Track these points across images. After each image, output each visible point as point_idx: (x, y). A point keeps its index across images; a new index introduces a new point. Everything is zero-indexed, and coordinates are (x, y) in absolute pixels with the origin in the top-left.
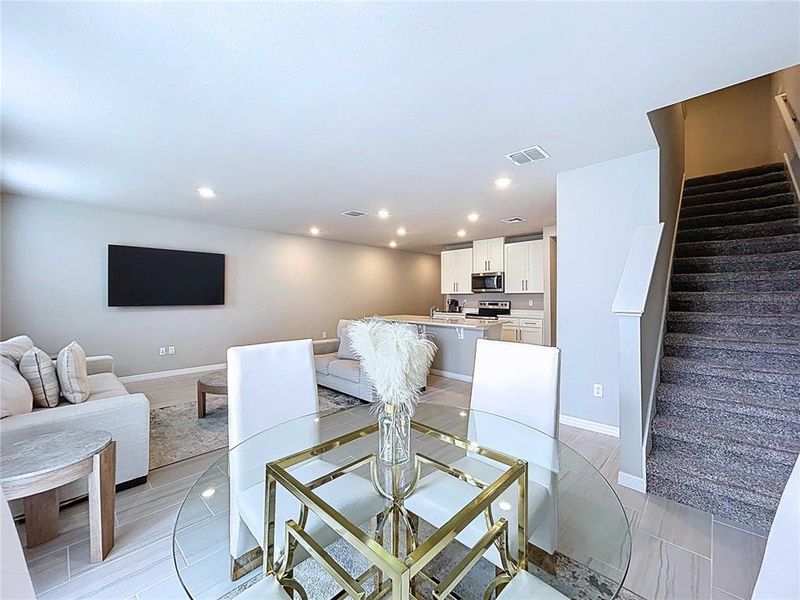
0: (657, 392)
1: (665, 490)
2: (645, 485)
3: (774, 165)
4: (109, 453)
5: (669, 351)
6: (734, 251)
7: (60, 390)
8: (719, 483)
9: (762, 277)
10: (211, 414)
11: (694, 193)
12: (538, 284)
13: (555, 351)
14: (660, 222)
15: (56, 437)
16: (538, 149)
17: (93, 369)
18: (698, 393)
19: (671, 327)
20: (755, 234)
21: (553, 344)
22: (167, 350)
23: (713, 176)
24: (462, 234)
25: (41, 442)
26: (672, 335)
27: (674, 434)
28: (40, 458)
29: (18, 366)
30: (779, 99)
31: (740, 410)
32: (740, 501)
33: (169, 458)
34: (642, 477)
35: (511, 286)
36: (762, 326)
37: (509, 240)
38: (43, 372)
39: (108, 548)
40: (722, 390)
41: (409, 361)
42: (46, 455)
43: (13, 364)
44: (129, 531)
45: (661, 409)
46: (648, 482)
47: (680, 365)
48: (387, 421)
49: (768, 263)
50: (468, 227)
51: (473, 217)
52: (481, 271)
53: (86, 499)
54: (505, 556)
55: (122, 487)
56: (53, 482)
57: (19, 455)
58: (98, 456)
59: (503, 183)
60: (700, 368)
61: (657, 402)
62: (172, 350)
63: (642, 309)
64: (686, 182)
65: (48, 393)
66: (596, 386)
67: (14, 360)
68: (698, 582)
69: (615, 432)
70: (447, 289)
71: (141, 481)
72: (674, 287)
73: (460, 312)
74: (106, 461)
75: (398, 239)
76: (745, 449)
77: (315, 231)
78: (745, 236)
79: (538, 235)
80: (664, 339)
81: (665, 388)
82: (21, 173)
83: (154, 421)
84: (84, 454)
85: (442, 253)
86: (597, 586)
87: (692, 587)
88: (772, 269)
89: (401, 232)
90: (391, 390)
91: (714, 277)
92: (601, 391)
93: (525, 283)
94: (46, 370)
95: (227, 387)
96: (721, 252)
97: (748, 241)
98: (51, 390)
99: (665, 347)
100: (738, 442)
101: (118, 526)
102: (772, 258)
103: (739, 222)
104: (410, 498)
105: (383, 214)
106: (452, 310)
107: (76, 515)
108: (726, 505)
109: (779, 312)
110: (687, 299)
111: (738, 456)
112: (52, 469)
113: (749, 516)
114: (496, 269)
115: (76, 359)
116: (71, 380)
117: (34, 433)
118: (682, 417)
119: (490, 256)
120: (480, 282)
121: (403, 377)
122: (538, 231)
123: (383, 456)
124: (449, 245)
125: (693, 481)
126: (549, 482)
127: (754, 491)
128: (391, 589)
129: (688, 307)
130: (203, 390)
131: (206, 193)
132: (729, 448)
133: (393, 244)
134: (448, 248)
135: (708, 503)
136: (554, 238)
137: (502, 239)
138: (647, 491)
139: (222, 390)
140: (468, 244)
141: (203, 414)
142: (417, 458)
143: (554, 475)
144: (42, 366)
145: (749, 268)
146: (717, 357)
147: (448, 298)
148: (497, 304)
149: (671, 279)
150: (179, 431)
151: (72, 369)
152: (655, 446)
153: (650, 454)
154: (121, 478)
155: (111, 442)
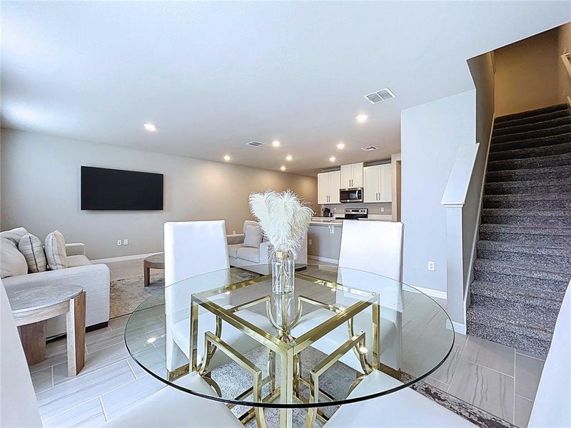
0: (474, 264)
1: (480, 332)
2: (466, 330)
3: (559, 106)
4: (81, 299)
5: (483, 236)
6: (531, 166)
7: (47, 264)
8: (520, 326)
9: (552, 183)
10: (153, 284)
11: (500, 127)
12: (388, 196)
13: (399, 224)
14: (477, 142)
15: (43, 288)
16: (388, 90)
17: (71, 252)
18: (505, 264)
19: (484, 219)
20: (546, 153)
21: (399, 220)
22: (122, 241)
23: (515, 114)
24: (333, 159)
25: (32, 292)
26: (485, 225)
27: (487, 293)
28: (32, 300)
29: (17, 246)
30: (564, 57)
31: (535, 276)
32: (536, 338)
33: (123, 312)
34: (463, 323)
35: (368, 198)
36: (551, 217)
37: (367, 164)
38: (35, 250)
39: (80, 367)
40: (522, 262)
41: (294, 216)
42: (37, 299)
43: (14, 244)
44: (95, 357)
45: (477, 276)
46: (467, 327)
47: (491, 245)
48: (277, 264)
49: (556, 173)
50: (338, 154)
51: (341, 146)
52: (347, 187)
53: (65, 336)
54: (363, 360)
55: (90, 329)
56: (42, 316)
57: (18, 299)
58: (73, 300)
59: (362, 118)
60: (506, 246)
61: (475, 272)
62: (126, 242)
63: (463, 202)
64: (495, 120)
65: (39, 265)
66: (430, 262)
67: (15, 242)
68: (504, 393)
69: (443, 295)
70: (322, 200)
71: (104, 325)
72: (487, 191)
73: (331, 216)
74: (78, 304)
75: (287, 164)
76: (538, 302)
77: (227, 158)
78: (539, 155)
79: (388, 160)
80: (480, 227)
81: (481, 262)
82: (20, 113)
83: (113, 288)
84: (63, 298)
85: (319, 175)
86: (431, 394)
87: (500, 395)
88: (559, 177)
89: (289, 158)
90: (280, 239)
91: (516, 184)
92: (433, 266)
93: (378, 195)
94: (37, 249)
95: (164, 264)
96: (521, 167)
97: (541, 159)
98: (40, 261)
99: (480, 233)
100: (534, 297)
101: (87, 353)
102: (560, 169)
103: (534, 145)
104: (295, 328)
105: (276, 144)
106: (326, 216)
107: (58, 346)
108: (525, 341)
109: (564, 207)
110: (497, 200)
111: (533, 308)
112: (41, 307)
113: (542, 349)
114: (357, 185)
115: (58, 242)
116: (55, 256)
117: (29, 286)
118: (493, 282)
119: (353, 176)
120: (346, 195)
121: (288, 228)
122: (388, 157)
123: (275, 290)
124: (324, 169)
125: (501, 325)
126: (395, 319)
127: (546, 331)
128: (279, 395)
129: (497, 205)
130: (148, 266)
131: (150, 127)
132: (528, 302)
133: (283, 168)
134: (323, 171)
135: (512, 341)
136: (399, 162)
137: (362, 163)
138: (467, 333)
139: (161, 266)
140: (337, 168)
141: (148, 284)
142: (300, 299)
143: (399, 314)
144: (34, 245)
145: (542, 177)
146: (518, 239)
147: (323, 207)
148: (358, 211)
149: (485, 186)
150: (131, 294)
151: (55, 248)
152: (473, 301)
153: (469, 307)
154: (89, 323)
155: (82, 292)
